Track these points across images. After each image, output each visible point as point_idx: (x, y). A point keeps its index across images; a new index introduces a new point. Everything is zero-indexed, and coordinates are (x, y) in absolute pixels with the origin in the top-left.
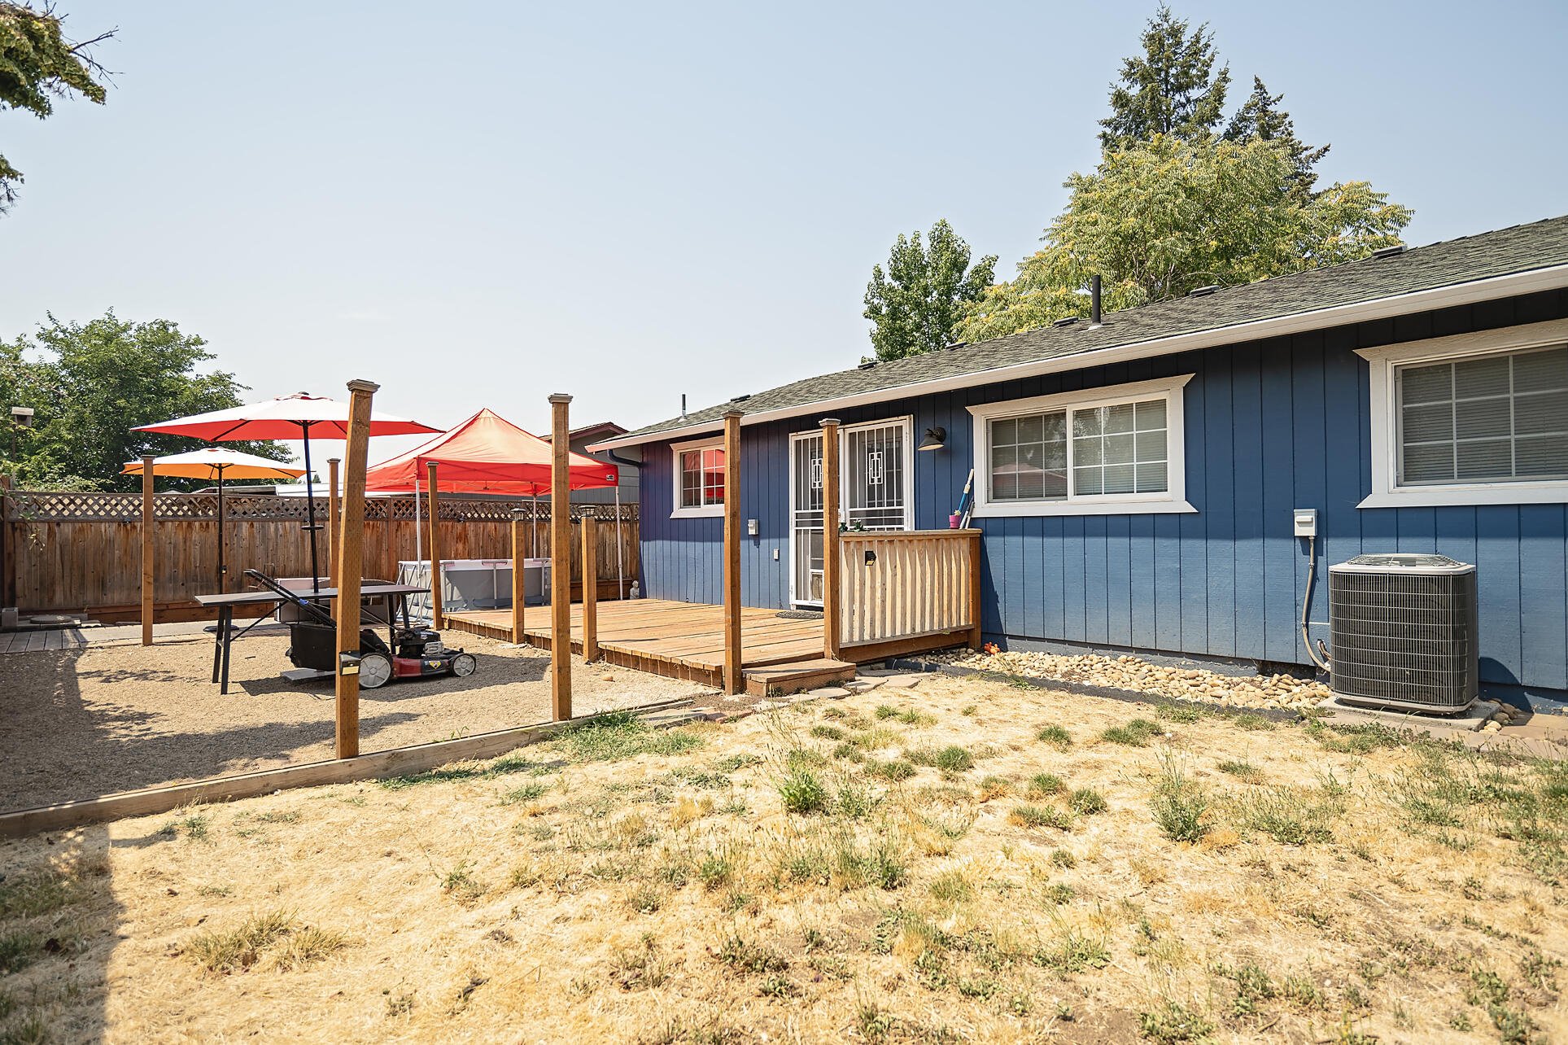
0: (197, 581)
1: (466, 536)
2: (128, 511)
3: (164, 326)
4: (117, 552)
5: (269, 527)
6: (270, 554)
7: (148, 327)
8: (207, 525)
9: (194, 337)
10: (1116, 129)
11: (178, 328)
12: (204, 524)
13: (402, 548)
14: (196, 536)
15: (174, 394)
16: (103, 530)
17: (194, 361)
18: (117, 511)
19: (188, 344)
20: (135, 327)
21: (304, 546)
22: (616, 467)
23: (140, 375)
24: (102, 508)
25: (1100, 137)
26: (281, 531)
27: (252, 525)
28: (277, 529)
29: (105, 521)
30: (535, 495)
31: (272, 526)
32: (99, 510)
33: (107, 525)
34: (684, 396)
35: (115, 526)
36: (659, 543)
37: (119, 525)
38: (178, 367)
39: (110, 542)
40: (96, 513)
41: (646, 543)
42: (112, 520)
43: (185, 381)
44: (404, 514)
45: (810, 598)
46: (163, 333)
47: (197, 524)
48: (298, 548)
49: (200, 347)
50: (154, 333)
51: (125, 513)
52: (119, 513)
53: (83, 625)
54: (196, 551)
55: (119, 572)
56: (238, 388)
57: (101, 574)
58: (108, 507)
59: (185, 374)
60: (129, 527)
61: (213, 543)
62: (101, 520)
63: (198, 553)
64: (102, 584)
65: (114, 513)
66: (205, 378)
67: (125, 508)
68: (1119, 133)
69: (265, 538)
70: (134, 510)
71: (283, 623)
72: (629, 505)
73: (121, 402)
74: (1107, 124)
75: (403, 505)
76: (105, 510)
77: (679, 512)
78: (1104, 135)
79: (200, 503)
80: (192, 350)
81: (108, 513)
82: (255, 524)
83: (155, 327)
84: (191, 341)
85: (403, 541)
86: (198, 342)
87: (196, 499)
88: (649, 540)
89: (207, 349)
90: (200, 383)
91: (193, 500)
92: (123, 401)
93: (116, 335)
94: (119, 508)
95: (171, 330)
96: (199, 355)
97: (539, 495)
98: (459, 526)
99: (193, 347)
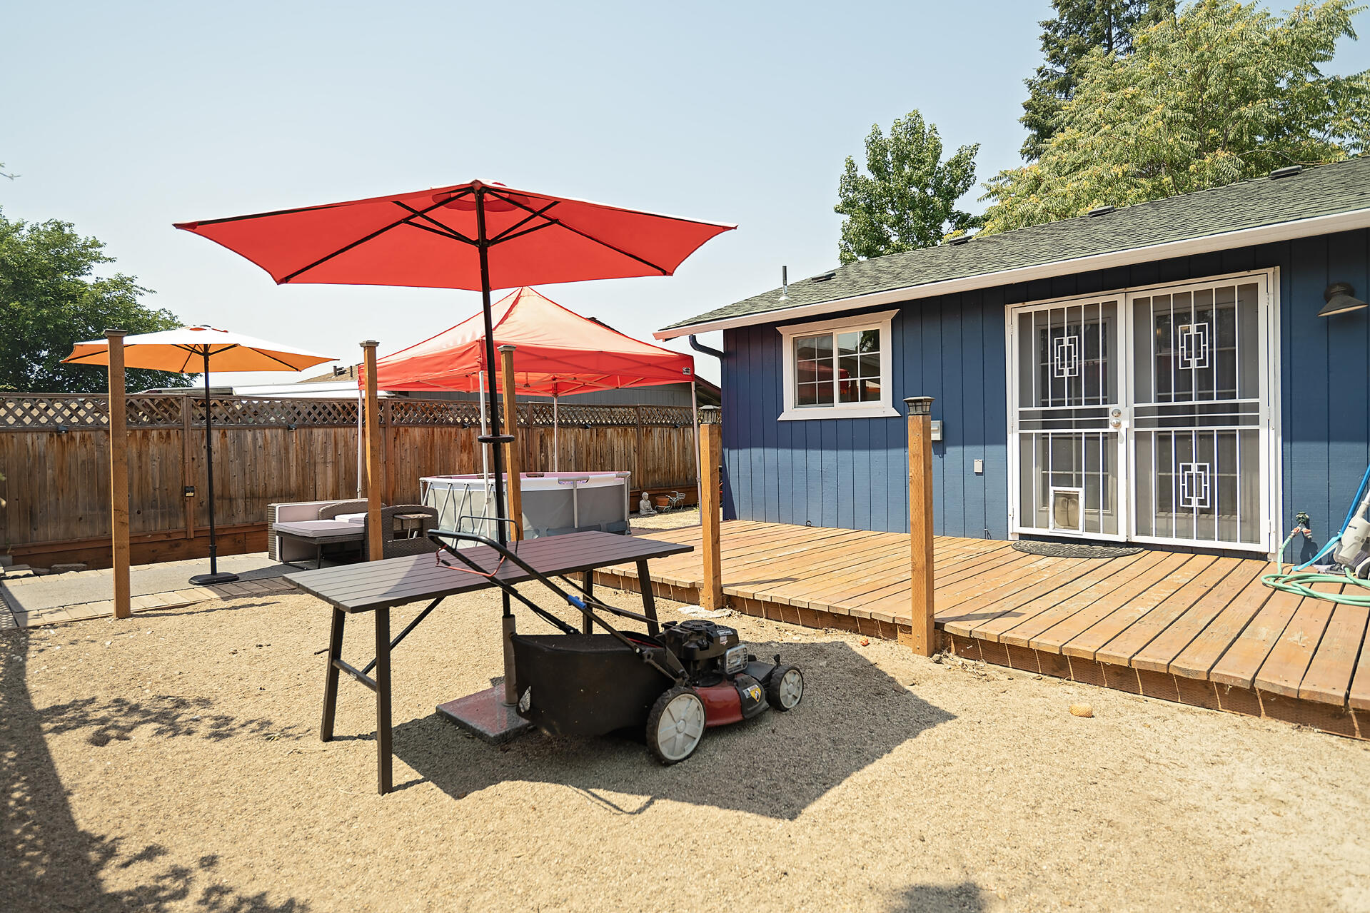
0: (157, 508)
1: (471, 445)
2: (63, 416)
3: (60, 227)
4: (49, 472)
5: (246, 436)
6: (247, 471)
7: (42, 228)
8: (168, 435)
9: (91, 239)
10: (1056, 31)
11: (74, 228)
12: (164, 433)
13: (402, 459)
14: (153, 449)
15: (73, 298)
16: (29, 442)
17: (93, 263)
18: (47, 416)
19: (85, 246)
20: (27, 227)
21: (288, 459)
22: (691, 358)
23: (36, 277)
24: (27, 412)
25: (1042, 38)
26: (260, 442)
27: (224, 435)
28: (255, 439)
29: (32, 431)
30: (556, 395)
31: (249, 435)
32: (23, 416)
33: (35, 436)
34: (785, 268)
35: (45, 437)
36: (757, 452)
37: (52, 436)
38: (77, 269)
39: (40, 459)
40: (19, 420)
41: (734, 453)
42: (41, 429)
43: (83, 285)
44: (402, 419)
45: (1051, 526)
46: (59, 236)
47: (155, 433)
48: (281, 463)
49: (98, 250)
50: (48, 235)
51: (59, 420)
52: (51, 419)
53: (9, 574)
54: (154, 468)
55: (53, 498)
56: (142, 291)
57: (29, 502)
58: (35, 412)
59: (82, 278)
60: (65, 438)
61: (176, 457)
62: (26, 430)
63: (157, 470)
64: (30, 516)
65: (43, 420)
66: (107, 281)
67: (59, 413)
68: (1059, 34)
69: (241, 451)
70: (71, 416)
71: (286, 563)
72: (636, 408)
73: (15, 305)
74: (1048, 25)
75: (402, 408)
76: (31, 416)
77: (792, 411)
78: (1046, 38)
79: (158, 405)
80: (87, 254)
81: (35, 420)
82: (229, 433)
83: (49, 228)
84: (88, 243)
85: (403, 452)
86: (95, 244)
87: (152, 400)
88: (739, 448)
89: (105, 252)
90: (100, 285)
91: (148, 401)
92: (17, 303)
93: (6, 234)
94: (51, 412)
95: (67, 230)
96: (97, 259)
97: (560, 394)
98: (463, 432)
99: (90, 250)
